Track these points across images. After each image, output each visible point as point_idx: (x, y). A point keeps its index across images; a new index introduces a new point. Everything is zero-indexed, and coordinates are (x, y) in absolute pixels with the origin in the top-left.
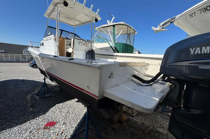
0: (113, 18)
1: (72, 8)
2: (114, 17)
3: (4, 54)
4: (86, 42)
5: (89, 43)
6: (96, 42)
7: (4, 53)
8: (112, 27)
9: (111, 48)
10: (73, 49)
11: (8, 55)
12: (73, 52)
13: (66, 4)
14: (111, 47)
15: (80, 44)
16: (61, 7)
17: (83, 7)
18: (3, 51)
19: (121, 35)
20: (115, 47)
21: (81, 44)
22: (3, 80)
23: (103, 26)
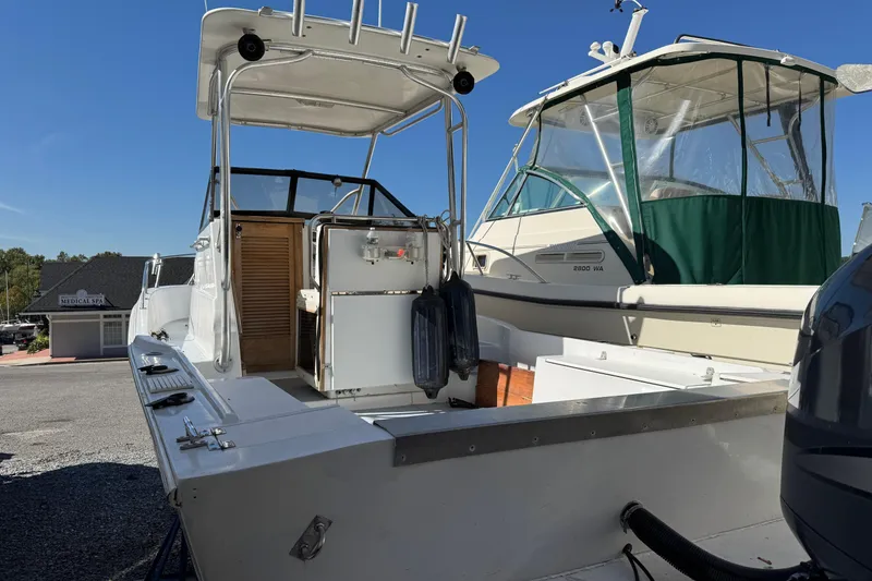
0: (636, 19)
1: (301, 53)
2: (643, 12)
3: (102, 313)
4: (408, 235)
5: (430, 234)
6: (517, 206)
7: (102, 308)
8: (611, 94)
9: (608, 249)
10: (320, 289)
11: (120, 316)
12: (321, 310)
13: (252, 48)
14: (611, 236)
15: (361, 254)
16: (238, 70)
17: (351, 32)
18: (101, 299)
19: (683, 129)
20: (636, 236)
21: (368, 256)
22: (54, 466)
23: (551, 96)
